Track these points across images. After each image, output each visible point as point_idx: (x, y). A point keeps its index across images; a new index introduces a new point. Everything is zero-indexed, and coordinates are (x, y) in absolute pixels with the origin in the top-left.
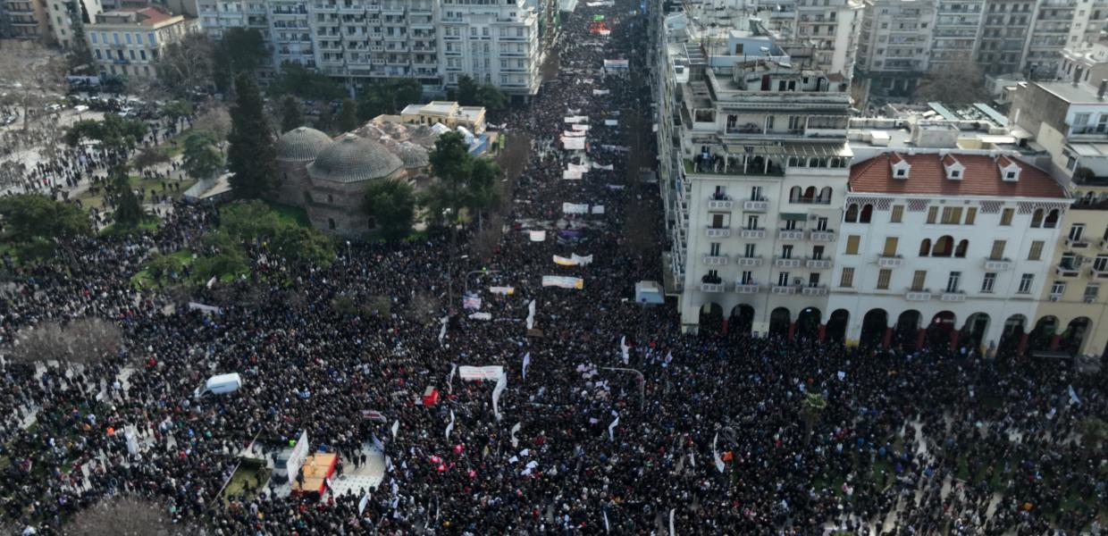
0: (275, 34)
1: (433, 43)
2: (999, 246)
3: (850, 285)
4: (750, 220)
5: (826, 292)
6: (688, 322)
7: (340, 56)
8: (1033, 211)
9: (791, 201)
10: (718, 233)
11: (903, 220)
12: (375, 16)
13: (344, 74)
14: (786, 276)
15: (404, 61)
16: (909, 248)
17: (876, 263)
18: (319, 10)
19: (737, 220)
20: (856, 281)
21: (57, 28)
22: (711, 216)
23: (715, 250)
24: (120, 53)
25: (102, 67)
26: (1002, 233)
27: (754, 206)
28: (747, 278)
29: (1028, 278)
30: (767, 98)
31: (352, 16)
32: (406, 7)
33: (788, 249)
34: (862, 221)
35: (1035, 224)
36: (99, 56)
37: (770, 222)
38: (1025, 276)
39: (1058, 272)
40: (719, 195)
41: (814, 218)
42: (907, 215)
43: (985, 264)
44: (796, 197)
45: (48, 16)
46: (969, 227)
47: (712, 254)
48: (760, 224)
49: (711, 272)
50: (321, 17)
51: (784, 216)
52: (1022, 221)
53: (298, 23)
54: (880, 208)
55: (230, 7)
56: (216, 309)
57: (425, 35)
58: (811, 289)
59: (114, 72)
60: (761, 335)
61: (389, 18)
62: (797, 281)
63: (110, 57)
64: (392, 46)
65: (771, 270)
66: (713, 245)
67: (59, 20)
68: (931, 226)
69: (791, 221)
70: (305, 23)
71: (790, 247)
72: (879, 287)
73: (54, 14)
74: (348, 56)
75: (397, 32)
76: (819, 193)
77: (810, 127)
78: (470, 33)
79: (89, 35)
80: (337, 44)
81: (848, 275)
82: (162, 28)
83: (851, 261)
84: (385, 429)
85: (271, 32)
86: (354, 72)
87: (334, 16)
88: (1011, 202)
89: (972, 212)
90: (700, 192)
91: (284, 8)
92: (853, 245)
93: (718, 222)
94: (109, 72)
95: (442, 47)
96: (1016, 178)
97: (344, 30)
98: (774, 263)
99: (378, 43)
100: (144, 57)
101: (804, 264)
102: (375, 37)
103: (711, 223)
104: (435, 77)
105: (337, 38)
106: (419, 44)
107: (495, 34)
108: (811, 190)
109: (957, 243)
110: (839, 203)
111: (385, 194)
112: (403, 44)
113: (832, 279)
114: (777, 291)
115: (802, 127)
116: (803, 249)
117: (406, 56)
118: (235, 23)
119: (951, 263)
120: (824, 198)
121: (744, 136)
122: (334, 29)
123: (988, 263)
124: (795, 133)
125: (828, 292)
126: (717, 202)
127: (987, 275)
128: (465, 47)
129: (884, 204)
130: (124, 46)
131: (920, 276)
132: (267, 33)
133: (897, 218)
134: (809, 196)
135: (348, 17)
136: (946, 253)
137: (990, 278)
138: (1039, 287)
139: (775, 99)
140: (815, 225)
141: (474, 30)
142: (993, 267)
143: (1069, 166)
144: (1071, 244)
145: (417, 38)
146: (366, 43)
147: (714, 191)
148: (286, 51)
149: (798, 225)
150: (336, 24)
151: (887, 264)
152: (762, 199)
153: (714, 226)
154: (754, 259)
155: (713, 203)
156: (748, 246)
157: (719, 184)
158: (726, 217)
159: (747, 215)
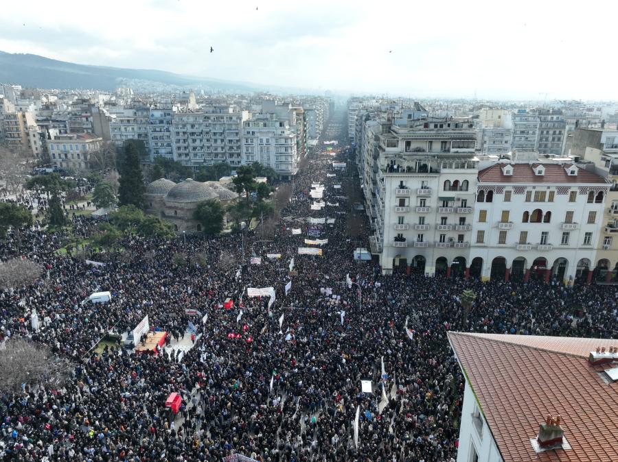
0: (152, 144)
1: (239, 147)
2: (569, 215)
3: (482, 242)
4: (421, 203)
5: (468, 247)
6: (386, 268)
7: (187, 155)
8: (588, 192)
9: (444, 189)
10: (402, 209)
11: (511, 200)
12: (207, 133)
13: (189, 165)
14: (444, 237)
15: (222, 157)
16: (515, 217)
17: (497, 227)
18: (177, 130)
19: (413, 202)
20: (485, 239)
21: (34, 147)
22: (398, 199)
23: (401, 220)
24: (66, 155)
25: (55, 163)
26: (571, 207)
27: (423, 192)
28: (421, 237)
29: (588, 235)
30: (428, 132)
31: (195, 133)
32: (224, 128)
33: (444, 219)
34: (487, 201)
35: (590, 200)
36: (54, 158)
37: (432, 202)
38: (587, 234)
39: (606, 230)
40: (402, 187)
41: (459, 199)
42: (514, 196)
43: (562, 226)
44: (447, 187)
45: (29, 141)
46: (550, 203)
47: (399, 223)
48: (427, 204)
49: (399, 235)
50: (178, 133)
51: (441, 199)
52: (582, 198)
53: (165, 137)
54: (497, 193)
55: (128, 129)
56: (101, 264)
57: (234, 143)
58: (460, 244)
59: (61, 166)
60: (430, 275)
61: (215, 134)
62: (451, 240)
63: (60, 158)
64: (216, 149)
65: (435, 233)
66: (400, 218)
67: (35, 142)
68: (528, 203)
69: (445, 201)
70: (168, 137)
71: (446, 218)
72: (500, 243)
73: (32, 139)
74: (192, 155)
75: (219, 142)
76: (461, 184)
77: (453, 147)
78: (259, 142)
79: (49, 146)
80: (185, 148)
81: (481, 235)
82: (90, 142)
83: (482, 226)
84: (199, 320)
85: (150, 142)
86: (195, 163)
87: (184, 133)
88: (575, 187)
89: (552, 194)
90: (391, 184)
91: (158, 129)
92: (483, 216)
93: (402, 203)
94: (59, 166)
95: (244, 150)
96: (576, 174)
97: (190, 141)
98: (436, 228)
99: (208, 147)
100: (79, 158)
101: (454, 228)
102: (207, 144)
103: (398, 204)
105: (186, 145)
106: (231, 148)
107: (273, 142)
108: (456, 182)
109: (544, 213)
110: (473, 190)
111: (207, 207)
112: (222, 148)
113: (471, 238)
114: (439, 245)
115: (449, 148)
116: (453, 220)
117: (223, 154)
118: (130, 137)
119: (542, 226)
120: (464, 188)
121: (415, 153)
122: (184, 140)
123: (564, 225)
124: (445, 151)
125: (470, 247)
126: (401, 190)
127: (564, 233)
128: (257, 150)
129: (500, 190)
130: (69, 152)
131: (524, 235)
132: (147, 143)
133: (507, 198)
134: (455, 186)
135: (193, 134)
136: (539, 221)
137: (566, 235)
138: (596, 241)
139: (432, 132)
140: (460, 204)
141: (261, 140)
142: (568, 227)
143: (606, 166)
144: (613, 212)
145: (230, 145)
146: (202, 148)
147: (399, 183)
148: (157, 152)
149: (450, 204)
150: (186, 138)
151: (504, 227)
152: (428, 188)
153: (400, 206)
154: (424, 226)
155: (399, 192)
156: (420, 218)
157: (402, 179)
158: (407, 200)
159: (419, 199)
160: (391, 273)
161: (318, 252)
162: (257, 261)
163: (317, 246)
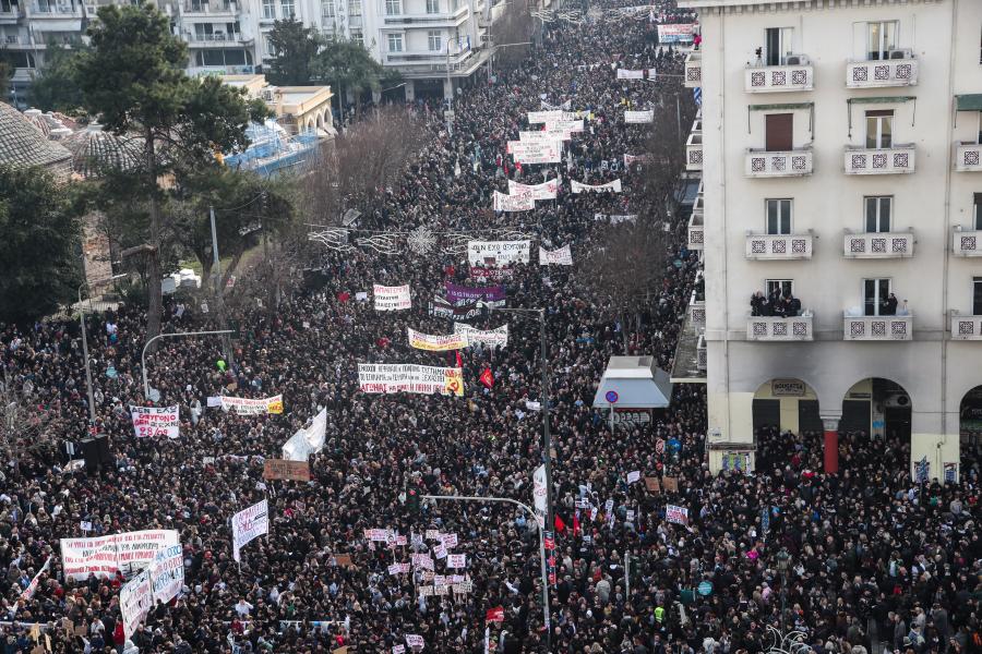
6: (723, 439)
10: (778, 164)
13: (20, 43)
19: (831, 126)
22: (759, 119)
23: (779, 216)
27: (876, 78)
37: (925, 124)
47: (773, 231)
48: (899, 134)
49: (772, 284)
51: (966, 104)
60: (936, 473)
65: (946, 272)
66: (772, 206)
90: (722, 49)
93: (779, 134)
98: (951, 248)
103: (759, 139)
104: (235, 43)
114: (966, 330)
126: (771, 72)
147: (762, 41)
152: (899, 55)
153: (770, 147)
154: (888, 238)
155: (758, 79)
156: (871, 202)
157: (773, 20)
158: (800, 119)
159: (859, 110)
160: (749, 463)
161: (449, 381)
162: (162, 423)
163: (448, 358)
